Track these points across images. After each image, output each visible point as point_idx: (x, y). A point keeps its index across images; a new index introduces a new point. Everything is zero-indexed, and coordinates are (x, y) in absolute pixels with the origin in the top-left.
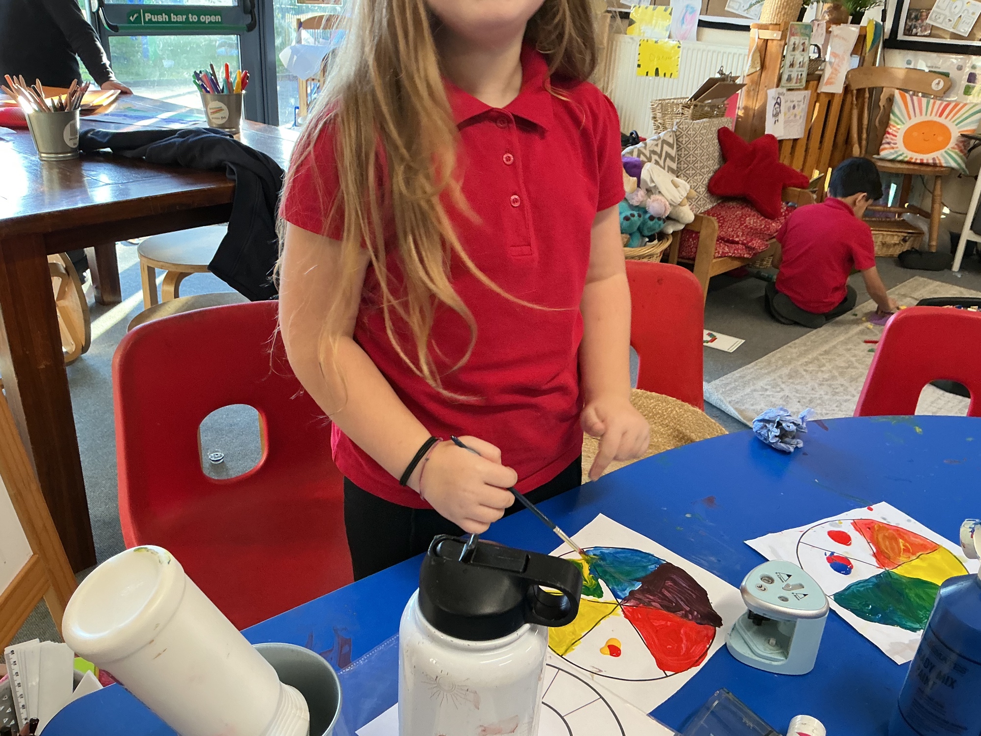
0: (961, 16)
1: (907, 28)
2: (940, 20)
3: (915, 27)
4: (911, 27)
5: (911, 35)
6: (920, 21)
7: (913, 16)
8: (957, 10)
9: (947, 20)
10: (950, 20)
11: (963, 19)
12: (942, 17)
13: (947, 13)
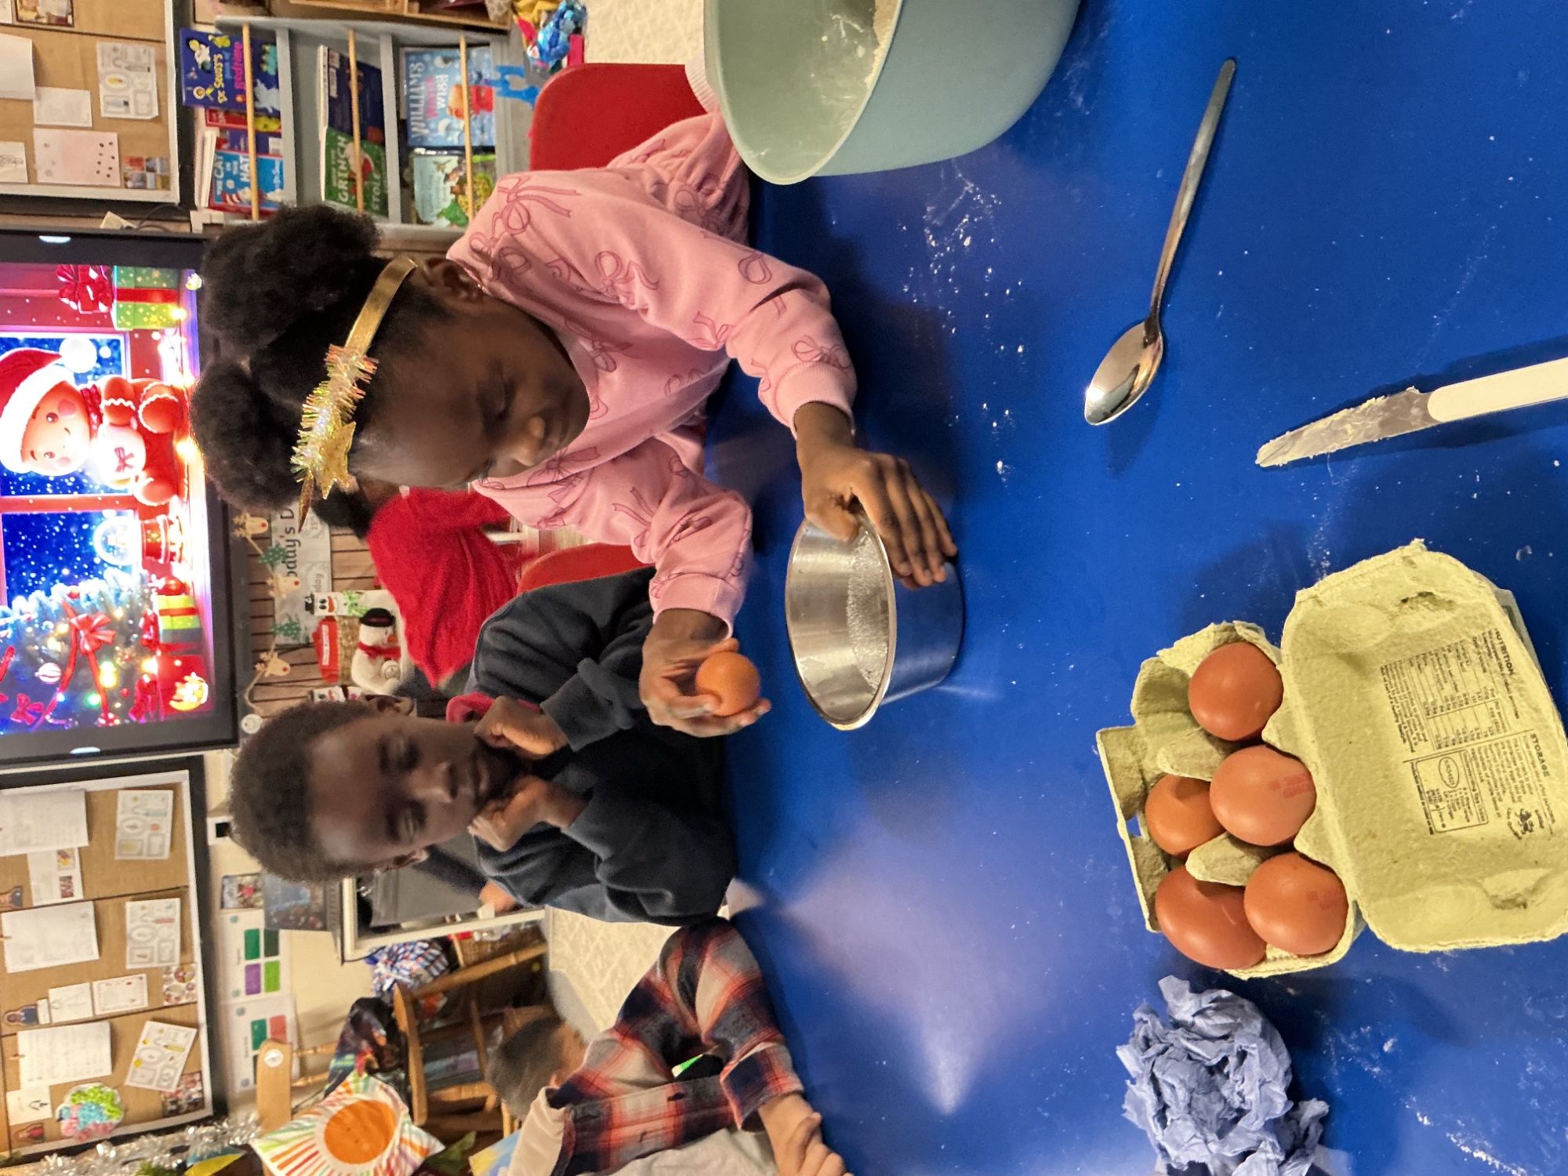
0: (166, 1046)
1: (191, 1108)
2: (172, 1072)
3: (190, 1097)
4: (190, 1104)
5: (203, 1099)
6: (180, 1095)
7: (174, 1107)
8: (156, 1054)
9: (171, 1063)
10: (172, 1059)
11: (169, 1042)
12: (166, 1071)
13: (159, 1067)
